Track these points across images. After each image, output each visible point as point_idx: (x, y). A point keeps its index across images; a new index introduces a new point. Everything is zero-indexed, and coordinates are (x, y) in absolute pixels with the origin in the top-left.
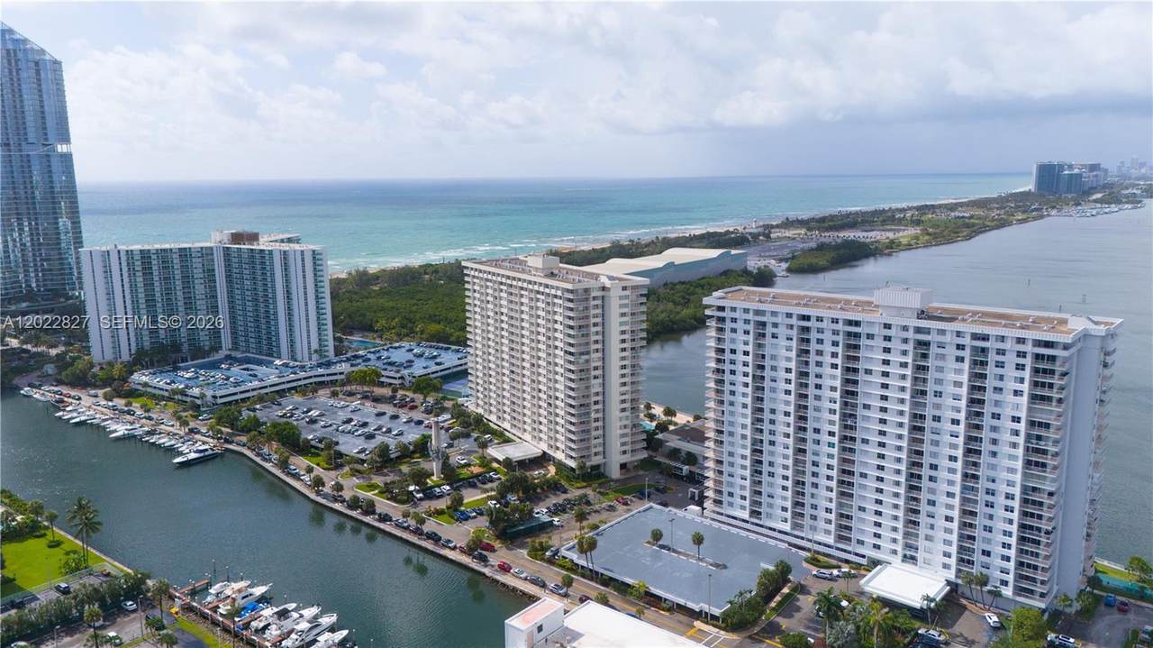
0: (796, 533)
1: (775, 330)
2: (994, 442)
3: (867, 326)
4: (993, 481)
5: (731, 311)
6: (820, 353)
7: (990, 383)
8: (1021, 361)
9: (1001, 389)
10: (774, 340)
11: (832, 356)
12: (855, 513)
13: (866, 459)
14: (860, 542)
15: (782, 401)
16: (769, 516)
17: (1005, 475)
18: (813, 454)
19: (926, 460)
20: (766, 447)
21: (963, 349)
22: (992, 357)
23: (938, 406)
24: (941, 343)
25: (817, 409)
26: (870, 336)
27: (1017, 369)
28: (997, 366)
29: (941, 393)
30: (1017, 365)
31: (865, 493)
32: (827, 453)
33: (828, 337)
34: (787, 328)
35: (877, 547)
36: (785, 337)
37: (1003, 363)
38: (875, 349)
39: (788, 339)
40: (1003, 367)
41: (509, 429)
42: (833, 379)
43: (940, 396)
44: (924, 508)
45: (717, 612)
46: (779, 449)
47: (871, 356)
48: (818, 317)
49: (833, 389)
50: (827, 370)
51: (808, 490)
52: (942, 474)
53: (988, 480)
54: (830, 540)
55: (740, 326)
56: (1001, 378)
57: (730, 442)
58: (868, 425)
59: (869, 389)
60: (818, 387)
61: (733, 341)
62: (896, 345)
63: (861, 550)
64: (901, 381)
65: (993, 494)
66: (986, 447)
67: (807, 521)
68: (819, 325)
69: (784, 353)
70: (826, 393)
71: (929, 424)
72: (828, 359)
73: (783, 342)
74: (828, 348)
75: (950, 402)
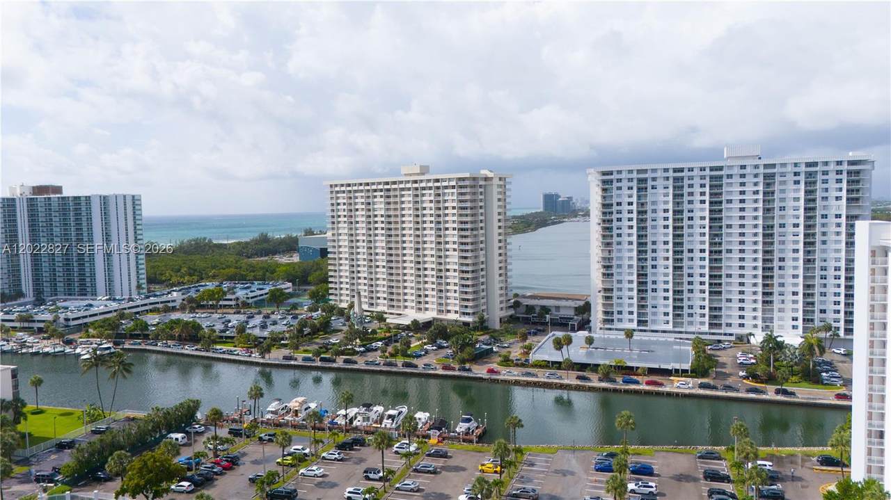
0: (677, 329)
1: (654, 183)
2: (824, 234)
3: (728, 169)
4: (825, 261)
5: (618, 173)
6: (691, 194)
7: (819, 194)
8: (839, 177)
9: (827, 198)
10: (654, 191)
11: (701, 195)
12: (724, 304)
13: (730, 264)
14: (729, 325)
15: (662, 234)
16: (654, 322)
17: (833, 255)
18: (688, 268)
19: (776, 255)
20: (649, 271)
21: (799, 175)
22: (820, 177)
23: (782, 217)
24: (782, 173)
25: (691, 235)
26: (729, 176)
27: (837, 182)
28: (823, 183)
29: (784, 207)
30: (837, 180)
31: (731, 288)
32: (699, 266)
33: (697, 182)
34: (664, 180)
35: (742, 325)
36: (662, 186)
37: (827, 180)
38: (734, 184)
39: (665, 188)
40: (827, 183)
41: (386, 311)
42: (702, 211)
43: (784, 210)
44: (776, 289)
45: (687, 366)
46: (661, 270)
47: (731, 190)
48: (689, 168)
49: (703, 218)
50: (697, 205)
51: (686, 295)
52: (789, 263)
53: (821, 261)
54: (706, 328)
55: (625, 184)
56: (827, 190)
57: (618, 273)
58: (731, 239)
59: (731, 214)
60: (691, 219)
61: (619, 196)
62: (749, 179)
63: (729, 330)
64: (754, 204)
65: (825, 270)
66: (818, 238)
67: (686, 319)
68: (691, 174)
69: (662, 198)
70: (697, 222)
71: (776, 230)
72: (698, 198)
73: (661, 190)
74: (697, 190)
75: (792, 212)
